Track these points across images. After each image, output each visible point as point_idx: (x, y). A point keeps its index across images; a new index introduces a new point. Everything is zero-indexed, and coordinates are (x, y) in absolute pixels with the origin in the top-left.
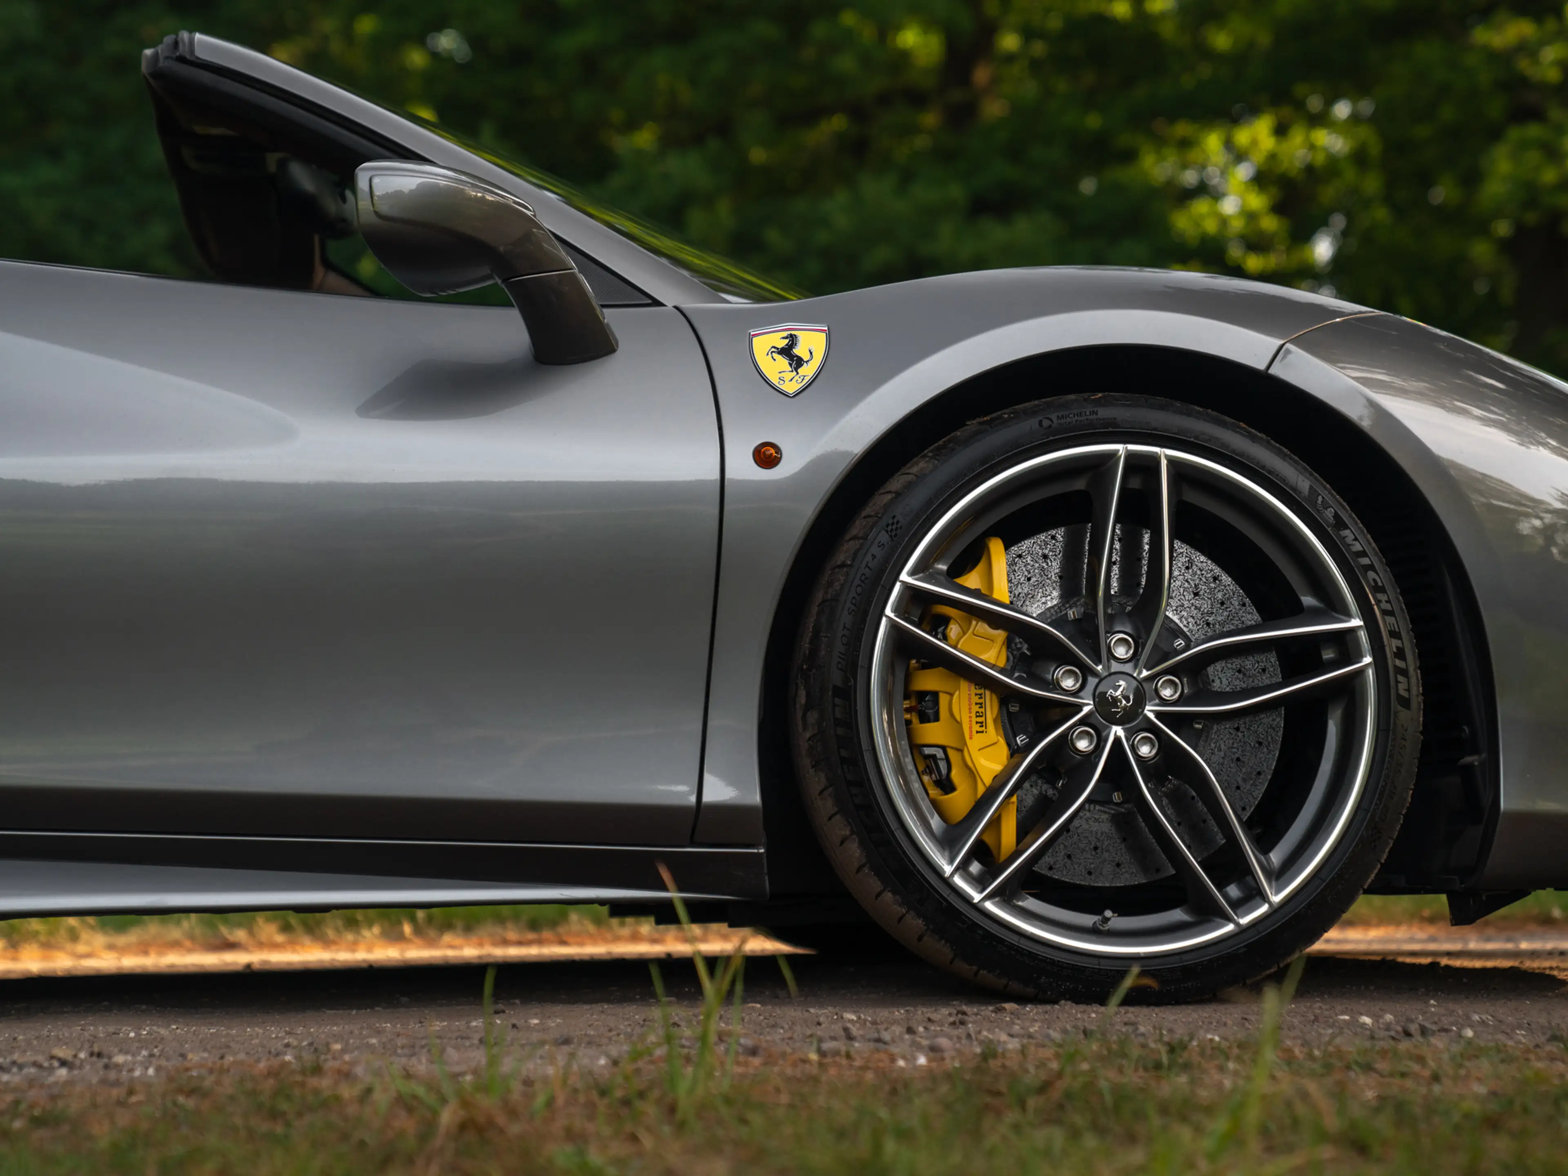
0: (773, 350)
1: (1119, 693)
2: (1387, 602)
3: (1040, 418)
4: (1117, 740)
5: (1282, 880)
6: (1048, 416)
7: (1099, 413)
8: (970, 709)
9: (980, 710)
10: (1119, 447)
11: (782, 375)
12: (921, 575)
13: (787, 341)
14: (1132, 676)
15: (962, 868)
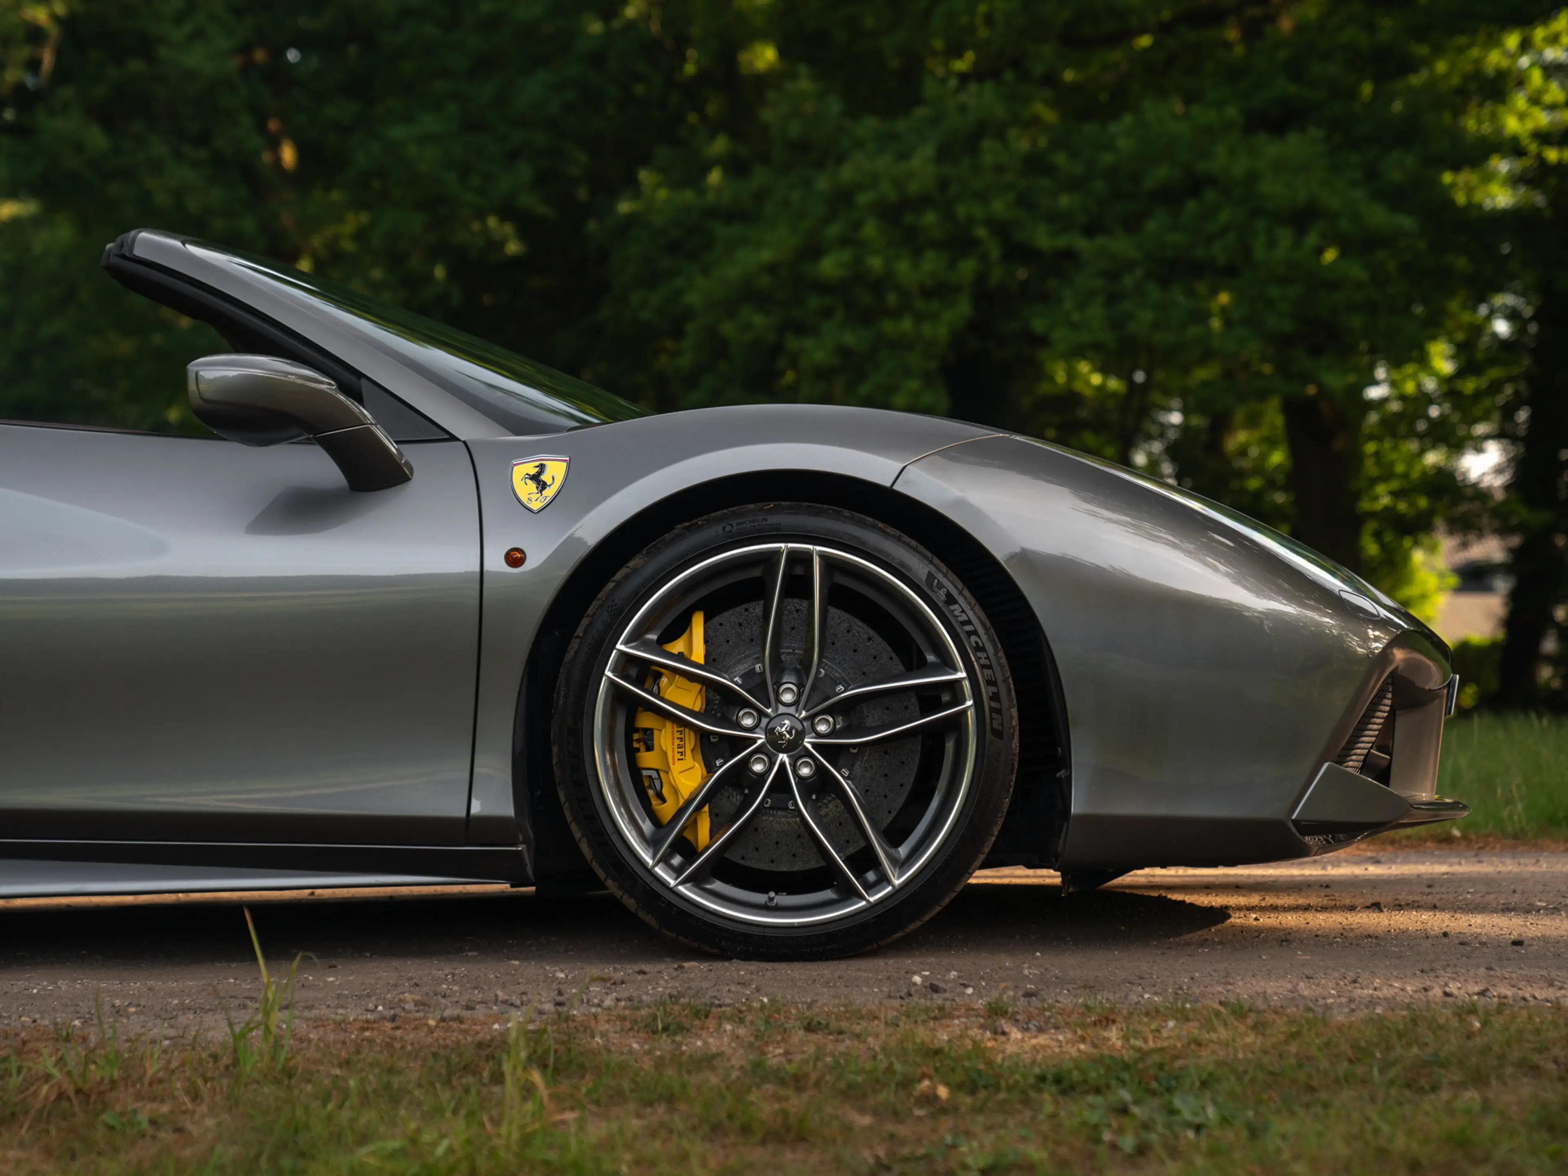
0: (527, 476)
1: (784, 729)
2: (985, 658)
3: (724, 524)
4: (782, 765)
5: (903, 868)
6: (730, 523)
7: (769, 520)
8: (673, 742)
9: (681, 743)
10: (782, 545)
11: (531, 496)
12: (633, 644)
13: (538, 469)
14: (794, 716)
15: (665, 860)
